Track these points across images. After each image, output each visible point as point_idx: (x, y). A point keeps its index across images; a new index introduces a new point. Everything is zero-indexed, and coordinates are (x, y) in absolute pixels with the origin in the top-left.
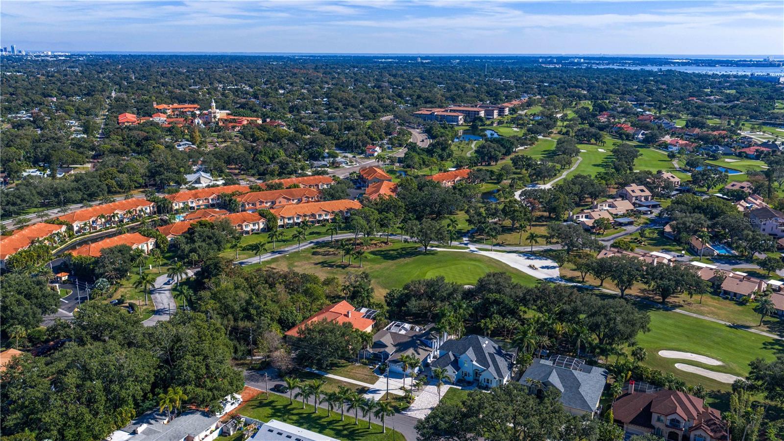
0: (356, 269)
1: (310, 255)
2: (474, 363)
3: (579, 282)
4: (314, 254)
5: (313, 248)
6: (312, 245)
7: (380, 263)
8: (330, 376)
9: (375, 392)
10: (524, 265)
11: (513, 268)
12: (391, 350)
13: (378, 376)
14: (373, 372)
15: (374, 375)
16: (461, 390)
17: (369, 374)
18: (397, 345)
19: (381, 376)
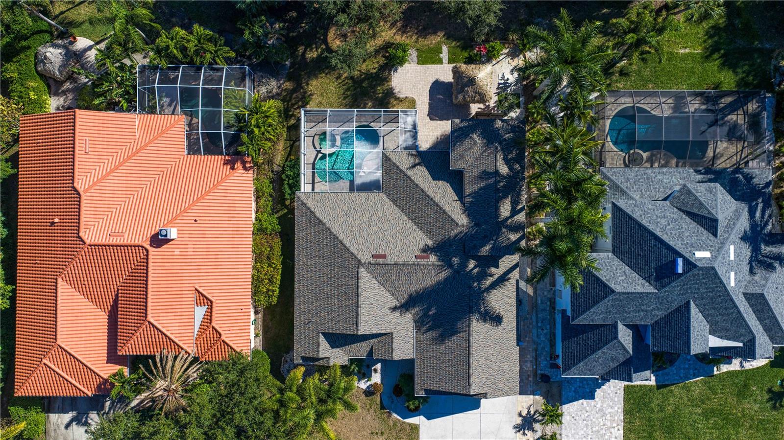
13: (410, 424)
14: (382, 407)
15: (395, 424)
16: (659, 387)
17: (377, 425)
18: (414, 307)
19: (418, 420)
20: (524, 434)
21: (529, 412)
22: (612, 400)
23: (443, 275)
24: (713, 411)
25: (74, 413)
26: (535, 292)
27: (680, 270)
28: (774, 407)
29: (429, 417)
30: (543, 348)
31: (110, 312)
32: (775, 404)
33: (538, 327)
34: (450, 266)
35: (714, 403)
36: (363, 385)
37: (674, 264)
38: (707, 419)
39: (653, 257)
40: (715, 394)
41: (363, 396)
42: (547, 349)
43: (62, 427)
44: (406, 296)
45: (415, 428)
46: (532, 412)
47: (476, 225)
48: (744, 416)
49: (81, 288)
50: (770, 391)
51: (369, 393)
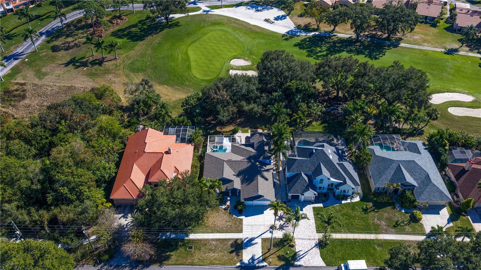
0: (113, 62)
1: (50, 52)
2: (332, 179)
3: (314, 30)
4: (55, 49)
5: (48, 42)
6: (44, 37)
7: (132, 48)
8: (192, 236)
9: (250, 242)
10: (260, 20)
11: (254, 26)
12: (237, 184)
13: (239, 219)
14: (230, 213)
15: (234, 219)
16: (324, 207)
17: (228, 219)
18: (240, 175)
19: (242, 217)
20: (280, 221)
21: (281, 215)
22: (309, 211)
23: (249, 165)
24: (344, 214)
25: (123, 214)
26: (280, 182)
27: (314, 152)
28: (365, 213)
29: (246, 217)
30: (284, 197)
31: (146, 175)
32: (365, 212)
33: (282, 192)
34: (251, 161)
35: (344, 211)
36: (224, 207)
37: (313, 151)
38: (343, 216)
39: (307, 153)
40: (344, 209)
41: (223, 211)
42: (285, 197)
43: (118, 219)
44: (238, 172)
45: (241, 220)
46: (282, 215)
47: (258, 152)
48: (355, 216)
49: (140, 167)
50: (362, 208)
51: (225, 209)
